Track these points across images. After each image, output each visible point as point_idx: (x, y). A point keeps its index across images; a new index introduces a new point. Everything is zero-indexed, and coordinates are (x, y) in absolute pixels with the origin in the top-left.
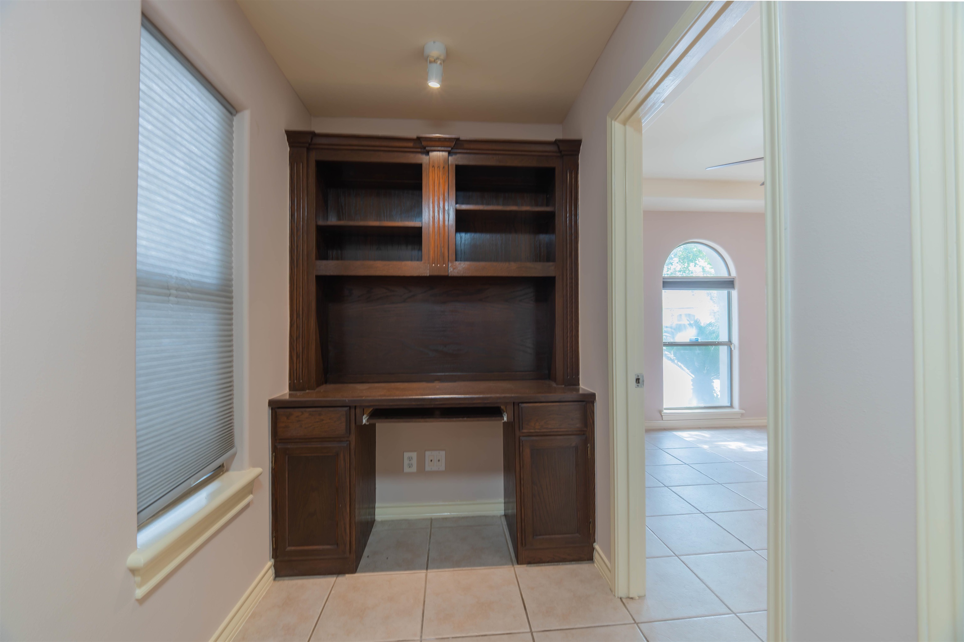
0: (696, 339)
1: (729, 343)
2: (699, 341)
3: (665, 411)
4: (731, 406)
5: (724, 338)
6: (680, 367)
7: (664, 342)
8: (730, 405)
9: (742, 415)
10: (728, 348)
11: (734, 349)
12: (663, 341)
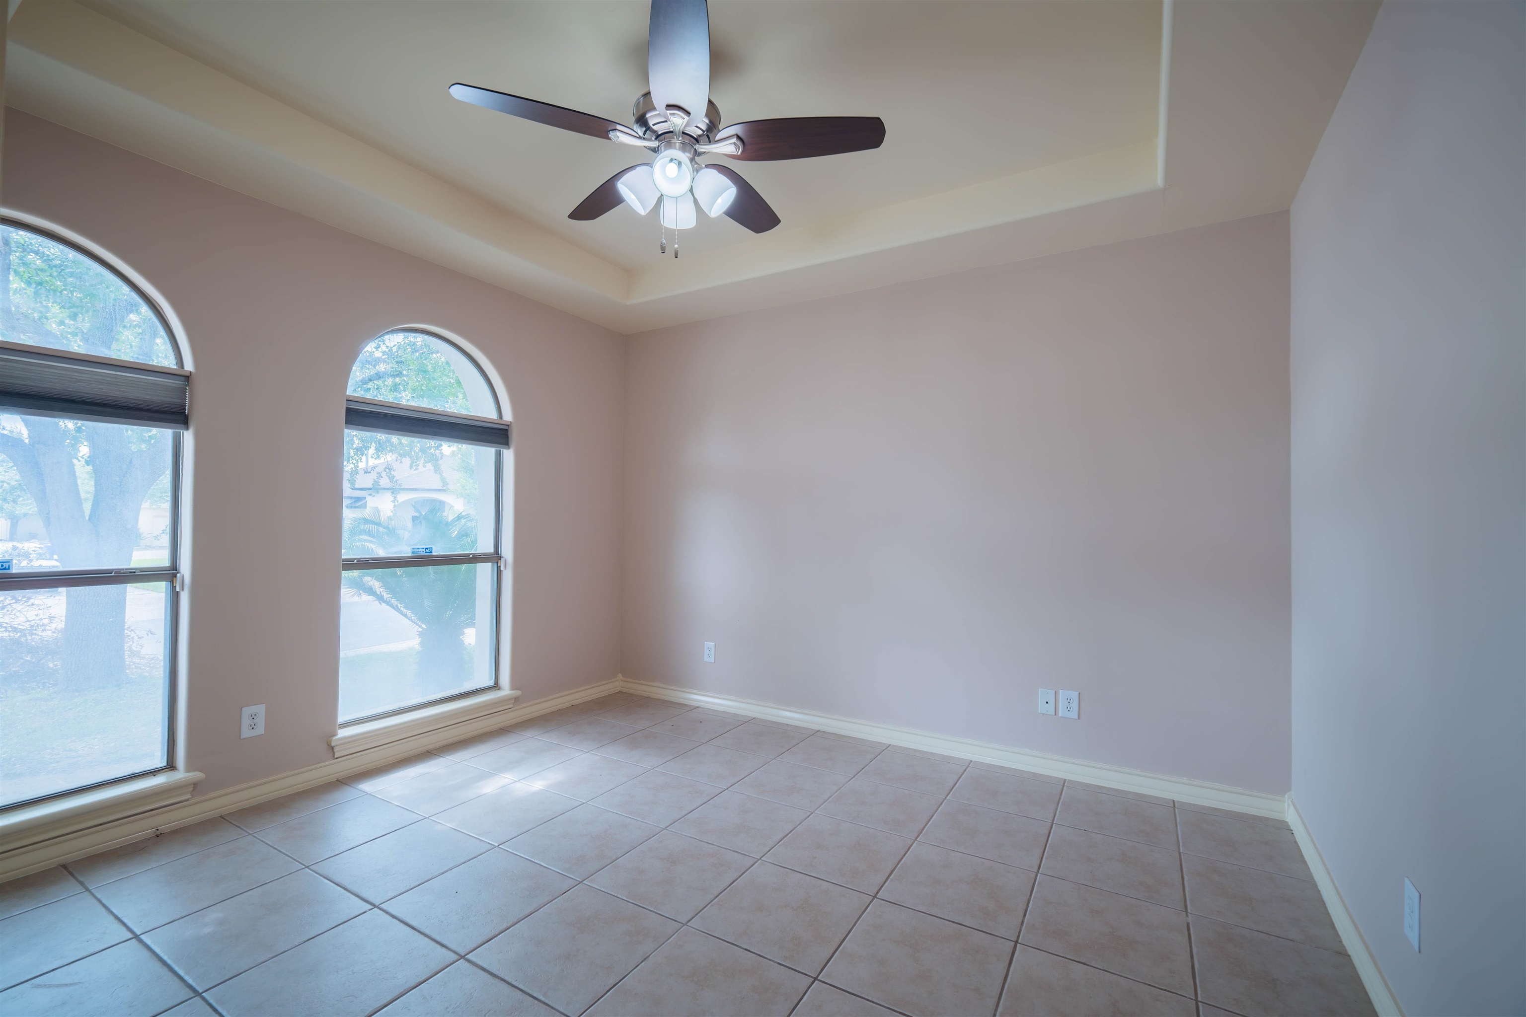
0: (427, 551)
1: (495, 557)
2: (434, 554)
3: (342, 733)
4: (496, 686)
5: (486, 546)
6: (396, 608)
7: (344, 560)
8: (493, 684)
9: (516, 700)
10: (493, 566)
11: (505, 569)
12: (343, 557)
